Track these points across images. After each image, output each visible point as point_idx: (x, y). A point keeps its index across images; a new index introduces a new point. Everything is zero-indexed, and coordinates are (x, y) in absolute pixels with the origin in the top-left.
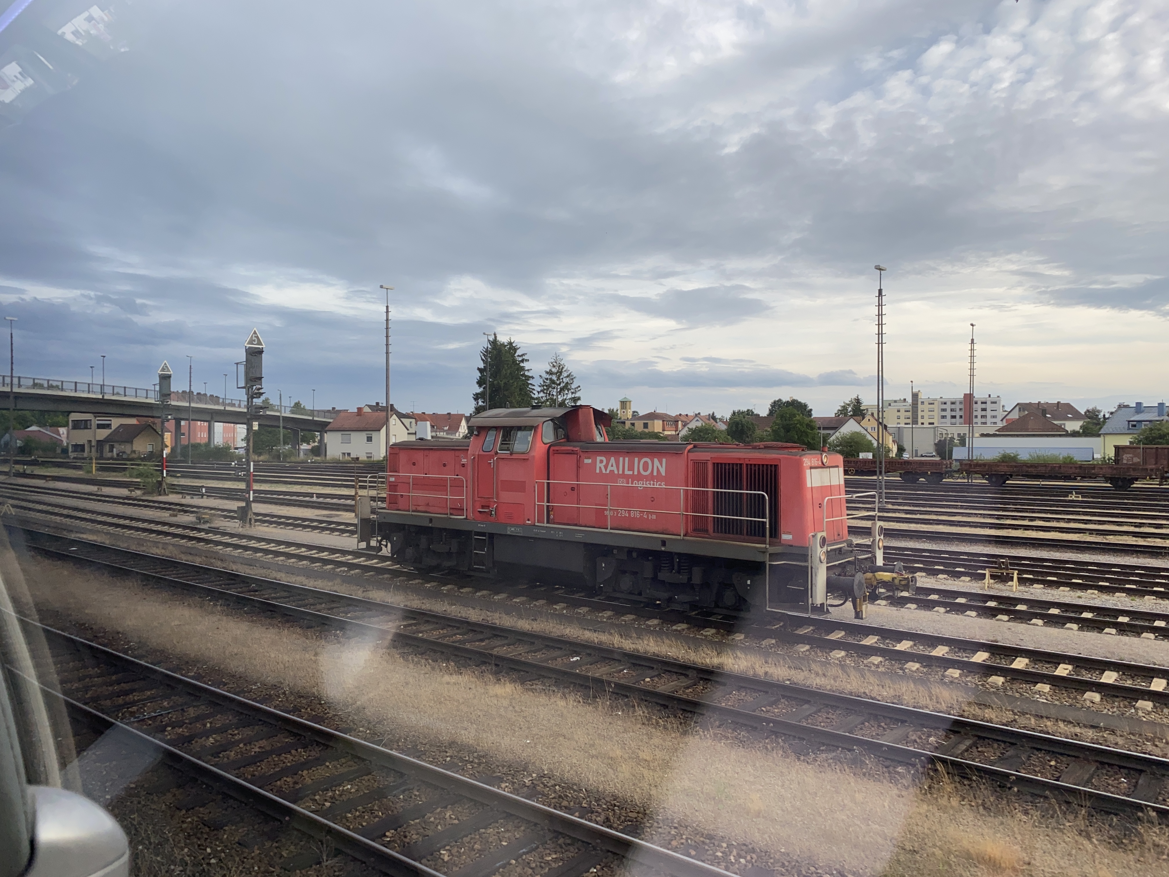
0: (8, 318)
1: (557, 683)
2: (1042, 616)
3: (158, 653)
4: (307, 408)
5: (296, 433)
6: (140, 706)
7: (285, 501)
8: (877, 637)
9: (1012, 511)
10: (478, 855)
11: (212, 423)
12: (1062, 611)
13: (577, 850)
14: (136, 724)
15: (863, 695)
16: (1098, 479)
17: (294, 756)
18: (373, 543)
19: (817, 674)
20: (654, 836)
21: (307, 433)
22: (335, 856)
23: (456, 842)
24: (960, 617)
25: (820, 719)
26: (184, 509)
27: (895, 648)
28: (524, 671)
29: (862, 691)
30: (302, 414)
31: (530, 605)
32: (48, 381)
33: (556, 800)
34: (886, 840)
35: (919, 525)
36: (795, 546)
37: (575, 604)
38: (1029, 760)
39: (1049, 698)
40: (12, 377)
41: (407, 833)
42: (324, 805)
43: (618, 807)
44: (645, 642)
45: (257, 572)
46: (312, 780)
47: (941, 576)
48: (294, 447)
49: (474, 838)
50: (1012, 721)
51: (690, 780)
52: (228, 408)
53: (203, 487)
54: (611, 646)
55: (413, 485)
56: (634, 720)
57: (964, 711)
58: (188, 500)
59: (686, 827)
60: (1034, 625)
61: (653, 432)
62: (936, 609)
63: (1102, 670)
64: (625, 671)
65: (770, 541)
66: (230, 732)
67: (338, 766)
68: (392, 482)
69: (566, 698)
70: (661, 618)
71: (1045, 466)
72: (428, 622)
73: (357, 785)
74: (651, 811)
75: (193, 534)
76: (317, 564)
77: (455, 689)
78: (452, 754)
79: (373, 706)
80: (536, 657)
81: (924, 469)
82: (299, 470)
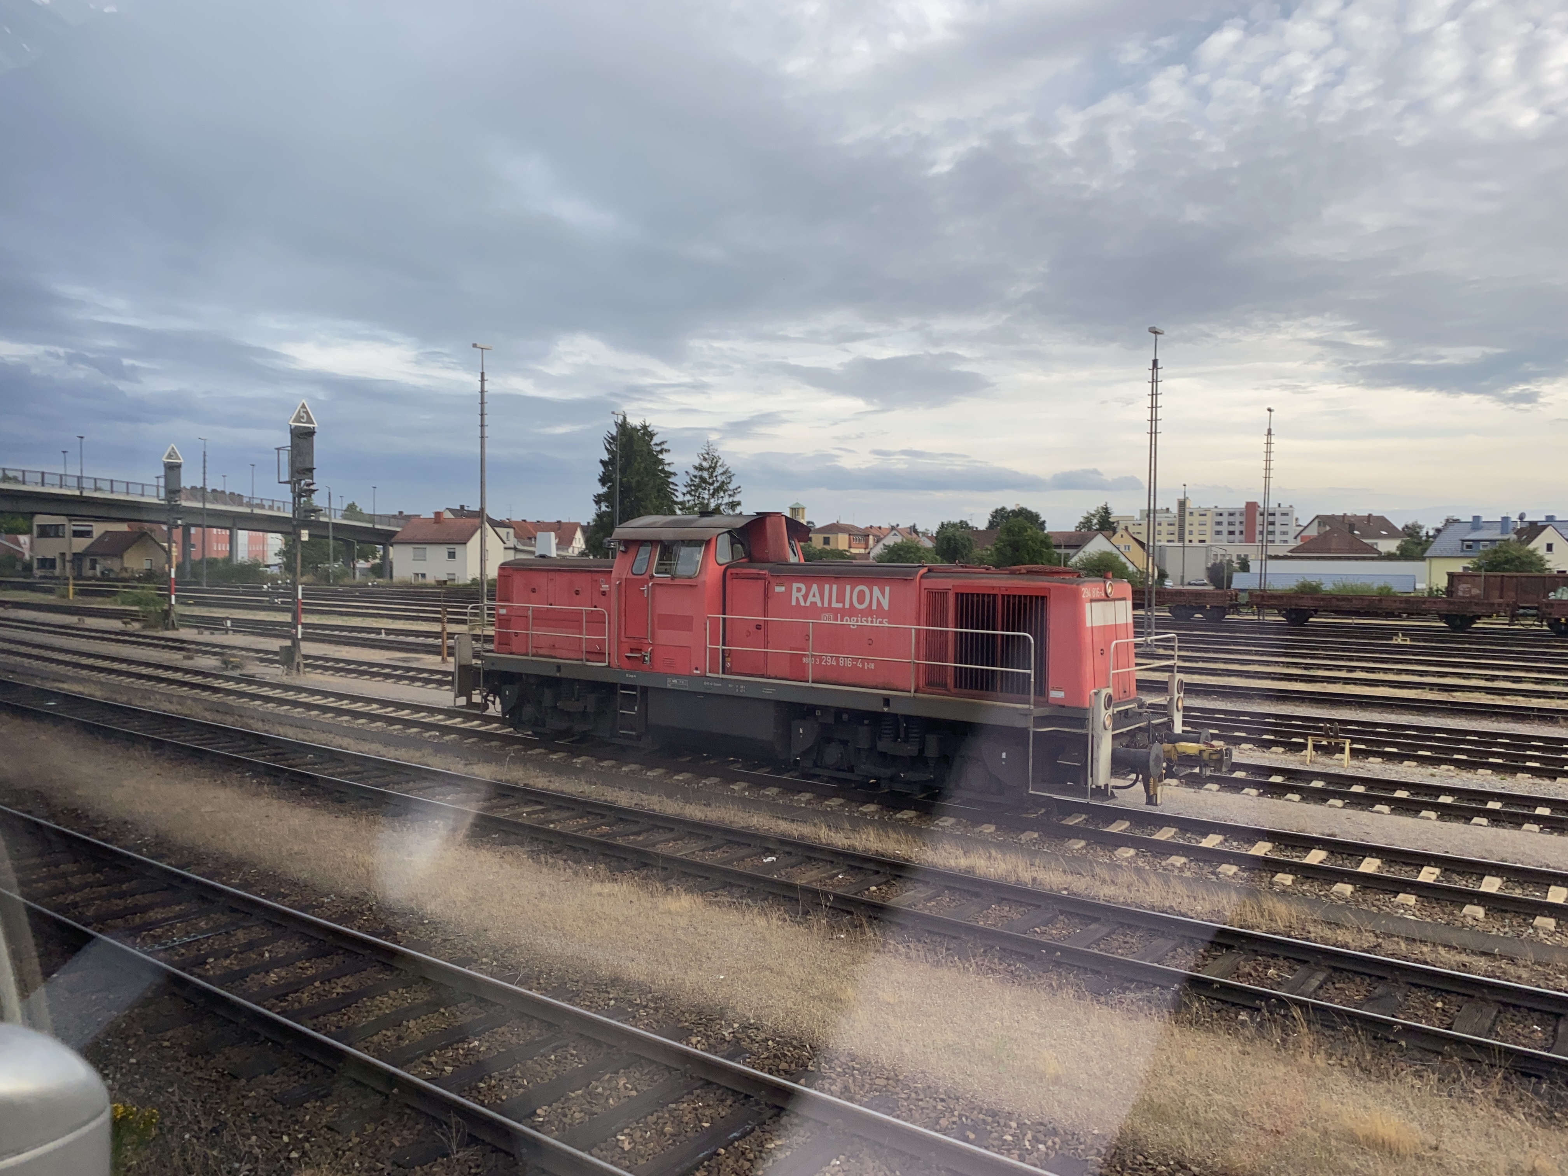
1: (751, 894)
3: (185, 852)
4: (364, 511)
5: (349, 544)
6: (168, 927)
7: (340, 639)
8: (1174, 830)
9: (1324, 658)
10: (670, 1142)
11: (235, 530)
12: (1413, 794)
13: (809, 1134)
14: (162, 955)
16: (1429, 616)
17: (394, 999)
18: (477, 698)
19: (1104, 881)
20: (914, 1112)
21: (365, 546)
22: (468, 1145)
23: (638, 1123)
24: (1280, 802)
25: (1116, 944)
26: (205, 648)
27: (1200, 845)
28: (702, 877)
29: (1168, 905)
30: (359, 520)
31: (698, 783)
33: (771, 1061)
34: (1237, 1116)
36: (1068, 707)
37: (759, 783)
38: (1406, 1000)
39: (1417, 913)
41: (567, 1111)
42: (444, 1070)
43: (859, 1070)
44: (864, 836)
45: (315, 736)
46: (423, 1033)
47: (1244, 746)
48: (347, 565)
49: (662, 1117)
50: (1375, 947)
51: (953, 1031)
52: (257, 511)
53: (228, 618)
54: (817, 841)
55: (533, 618)
56: (864, 946)
57: (1309, 932)
58: (206, 637)
59: (958, 1099)
60: (1378, 812)
61: (837, 550)
62: (1246, 790)
63: (1480, 874)
64: (840, 877)
65: (1035, 700)
66: (299, 964)
67: (458, 1013)
68: (503, 615)
69: (766, 915)
70: (878, 803)
71: (1361, 599)
72: (560, 808)
73: (488, 1041)
74: (906, 1077)
75: (217, 683)
76: (397, 727)
77: (611, 903)
78: (616, 996)
79: (498, 927)
80: (716, 857)
81: (1201, 601)
82: (357, 597)
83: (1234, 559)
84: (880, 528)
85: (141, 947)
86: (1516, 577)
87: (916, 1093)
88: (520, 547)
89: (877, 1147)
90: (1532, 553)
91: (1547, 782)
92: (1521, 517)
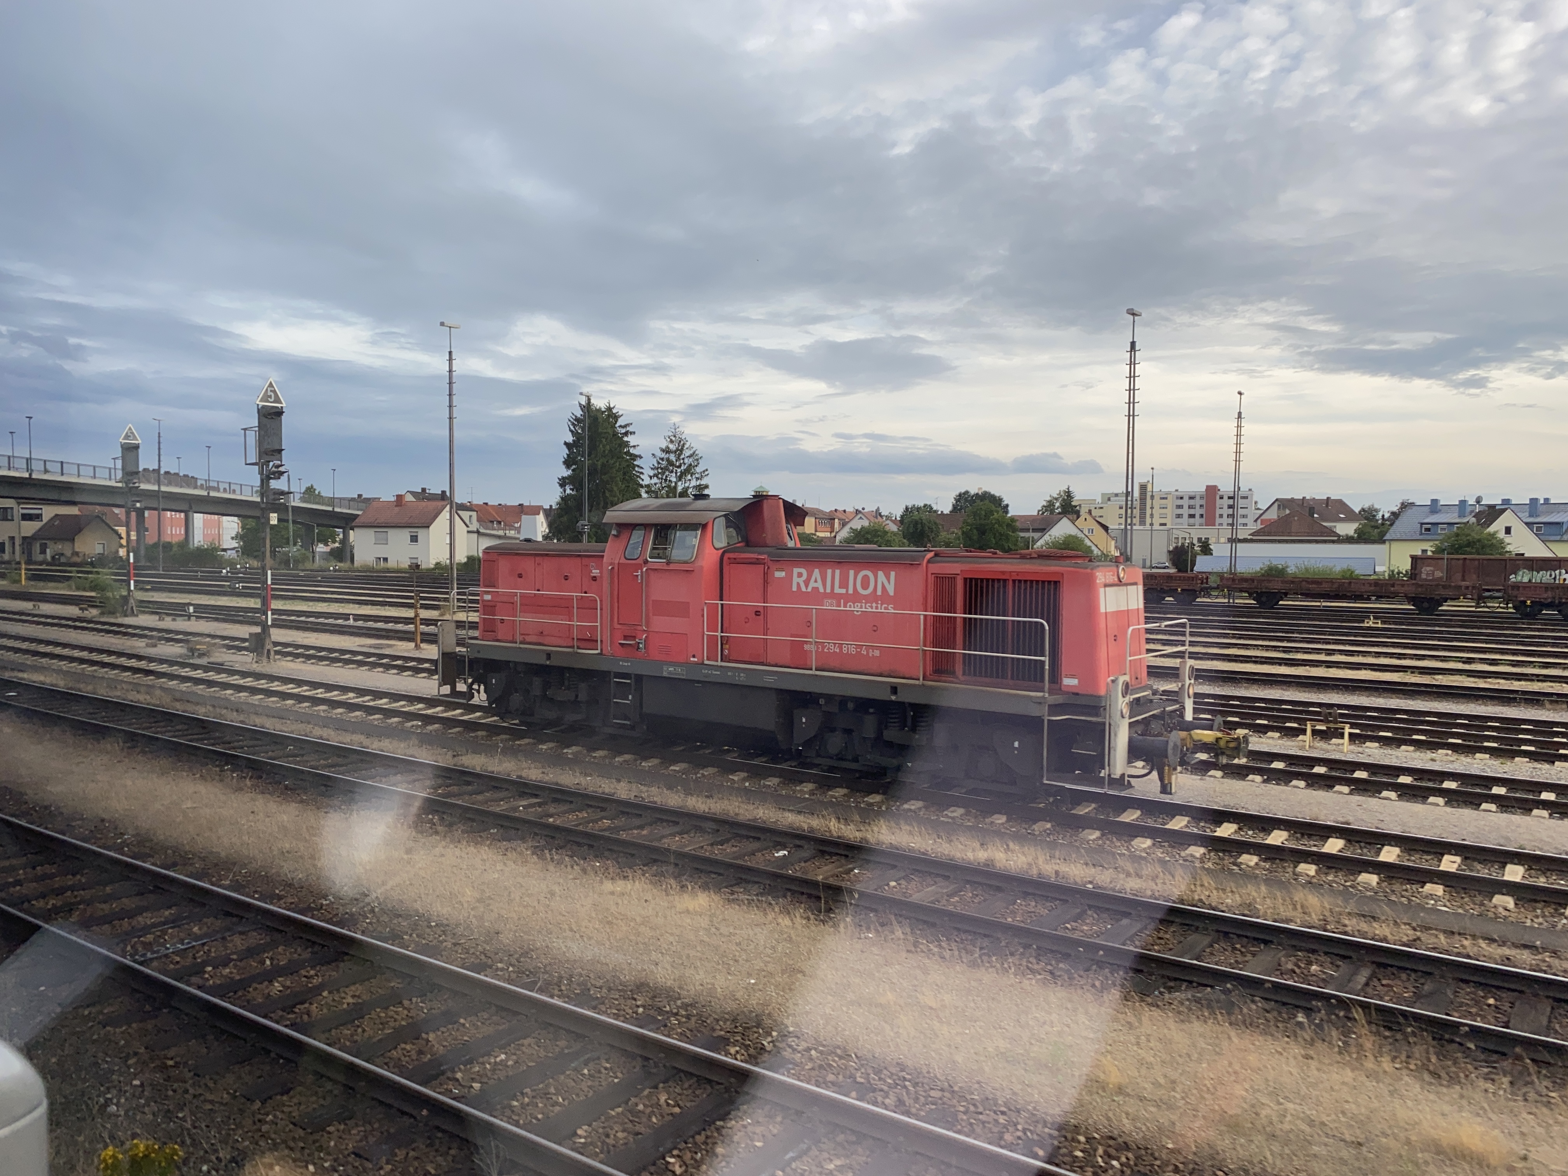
2: (1393, 787)
3: (170, 851)
4: (323, 494)
5: (310, 528)
6: (158, 933)
7: (310, 626)
8: (1187, 819)
9: (1301, 642)
11: (190, 513)
12: (1417, 780)
13: (868, 1153)
15: (1199, 904)
16: (1396, 599)
18: (461, 687)
19: (1128, 875)
20: (975, 1126)
21: (326, 530)
23: (686, 1143)
24: (1285, 789)
26: (168, 635)
27: (1216, 834)
28: (715, 873)
29: (1197, 898)
30: (318, 503)
31: (696, 774)
33: (817, 1072)
34: (1314, 1127)
36: (1083, 695)
37: (759, 773)
38: (1457, 997)
39: (1448, 904)
42: (472, 1087)
43: (911, 1081)
44: (874, 828)
45: (294, 727)
46: (445, 1047)
48: (307, 549)
50: (1415, 940)
51: (1003, 1037)
52: (212, 494)
53: (190, 604)
54: (827, 834)
55: (521, 605)
56: (894, 946)
57: (1345, 926)
58: (168, 623)
59: (1019, 1111)
60: (1386, 799)
62: (1251, 777)
63: (1502, 862)
64: (856, 871)
65: (1049, 689)
66: (303, 972)
67: (479, 1024)
68: (489, 601)
69: (789, 913)
70: (883, 793)
72: (555, 800)
73: (515, 1054)
74: (961, 1088)
75: (186, 672)
76: (377, 716)
77: (626, 902)
78: (644, 1003)
79: (511, 930)
80: (727, 852)
81: (1173, 585)
82: (320, 581)
83: (1195, 541)
84: (845, 511)
85: (131, 955)
86: (1479, 560)
87: (975, 1105)
88: (482, 530)
89: (943, 1167)
90: (1493, 535)
91: (1547, 766)
92: (1478, 500)
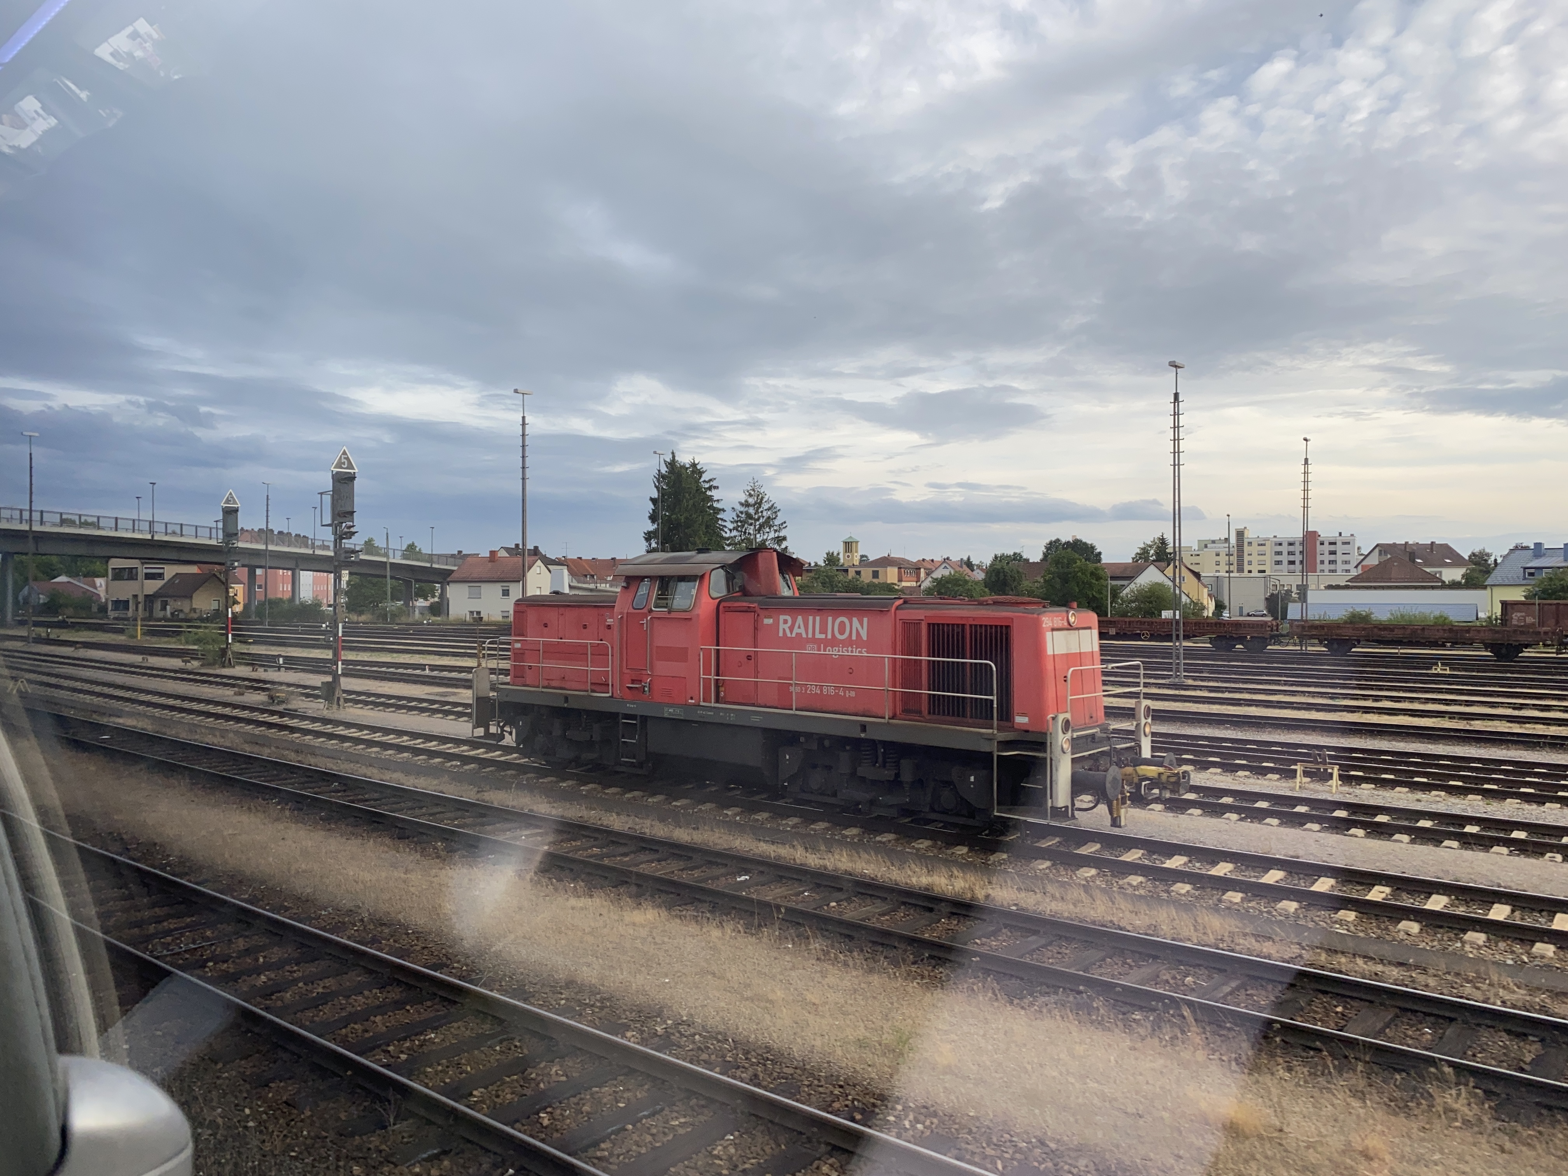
0: (25, 433)
1: (714, 909)
2: (1363, 825)
3: (203, 869)
4: (424, 551)
5: (408, 583)
6: (177, 936)
7: (387, 676)
8: (1142, 851)
10: (586, 1118)
11: (297, 571)
12: (1393, 819)
13: (712, 1114)
14: (168, 959)
15: (1109, 925)
16: (1475, 645)
17: (367, 998)
18: (493, 729)
19: (1053, 898)
20: (813, 1096)
21: (423, 584)
22: (406, 1119)
23: (560, 1103)
24: (1256, 826)
25: (1049, 954)
26: (257, 685)
27: (1164, 866)
28: (675, 893)
29: (1109, 919)
30: (418, 560)
31: (694, 809)
32: (80, 516)
33: (694, 1053)
34: (1105, 1101)
35: (1224, 707)
36: (1033, 732)
37: (752, 808)
38: (1310, 1005)
39: (1352, 928)
40: (31, 511)
41: (500, 1093)
42: (399, 1057)
43: (772, 1060)
44: (836, 857)
45: (341, 767)
46: (387, 1027)
47: (1240, 773)
48: (406, 604)
49: (584, 1099)
50: (1296, 957)
51: (866, 1028)
52: (319, 552)
53: (280, 656)
55: (544, 652)
56: (806, 955)
58: (260, 674)
59: (854, 1086)
60: (1352, 836)
61: (886, 583)
62: (1227, 815)
63: (1429, 893)
64: (806, 894)
65: (998, 725)
66: (288, 968)
67: (422, 1010)
68: (518, 649)
69: (723, 927)
70: (861, 827)
71: (1404, 628)
72: (556, 831)
73: (443, 1034)
74: (812, 1066)
75: (263, 717)
76: (421, 757)
77: (581, 916)
78: (568, 997)
80: (693, 876)
81: (1242, 631)
82: (411, 634)
83: (1294, 589)
84: (932, 561)
85: (151, 952)
87: (819, 1080)
89: (770, 1125)
